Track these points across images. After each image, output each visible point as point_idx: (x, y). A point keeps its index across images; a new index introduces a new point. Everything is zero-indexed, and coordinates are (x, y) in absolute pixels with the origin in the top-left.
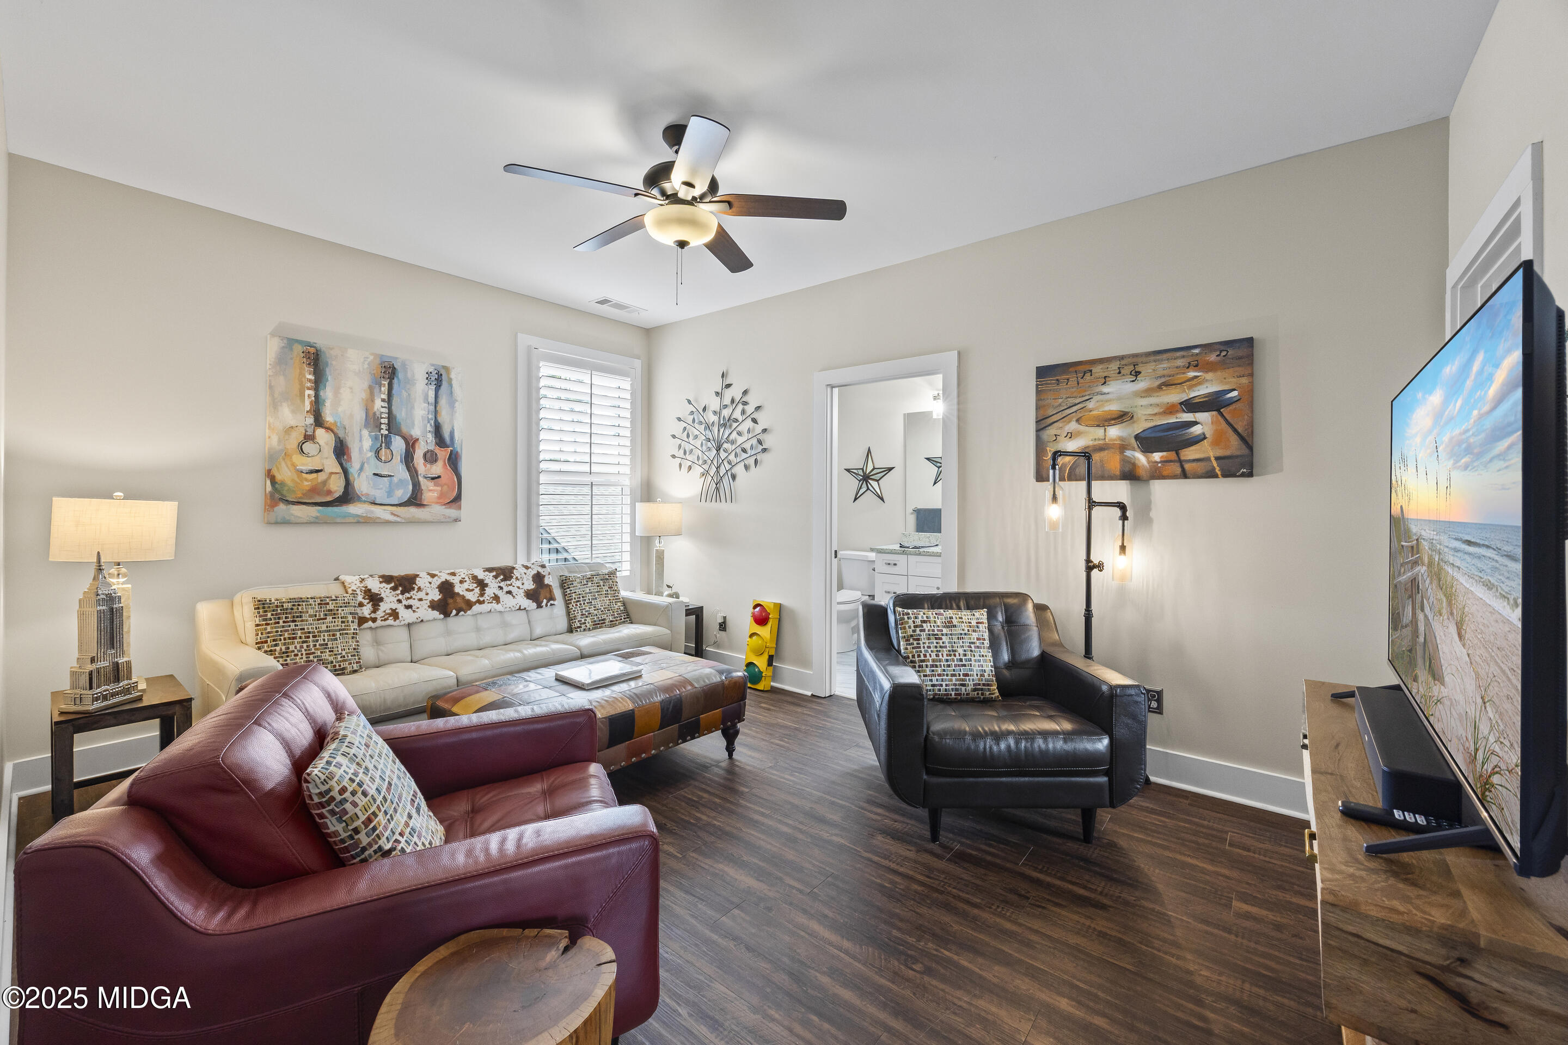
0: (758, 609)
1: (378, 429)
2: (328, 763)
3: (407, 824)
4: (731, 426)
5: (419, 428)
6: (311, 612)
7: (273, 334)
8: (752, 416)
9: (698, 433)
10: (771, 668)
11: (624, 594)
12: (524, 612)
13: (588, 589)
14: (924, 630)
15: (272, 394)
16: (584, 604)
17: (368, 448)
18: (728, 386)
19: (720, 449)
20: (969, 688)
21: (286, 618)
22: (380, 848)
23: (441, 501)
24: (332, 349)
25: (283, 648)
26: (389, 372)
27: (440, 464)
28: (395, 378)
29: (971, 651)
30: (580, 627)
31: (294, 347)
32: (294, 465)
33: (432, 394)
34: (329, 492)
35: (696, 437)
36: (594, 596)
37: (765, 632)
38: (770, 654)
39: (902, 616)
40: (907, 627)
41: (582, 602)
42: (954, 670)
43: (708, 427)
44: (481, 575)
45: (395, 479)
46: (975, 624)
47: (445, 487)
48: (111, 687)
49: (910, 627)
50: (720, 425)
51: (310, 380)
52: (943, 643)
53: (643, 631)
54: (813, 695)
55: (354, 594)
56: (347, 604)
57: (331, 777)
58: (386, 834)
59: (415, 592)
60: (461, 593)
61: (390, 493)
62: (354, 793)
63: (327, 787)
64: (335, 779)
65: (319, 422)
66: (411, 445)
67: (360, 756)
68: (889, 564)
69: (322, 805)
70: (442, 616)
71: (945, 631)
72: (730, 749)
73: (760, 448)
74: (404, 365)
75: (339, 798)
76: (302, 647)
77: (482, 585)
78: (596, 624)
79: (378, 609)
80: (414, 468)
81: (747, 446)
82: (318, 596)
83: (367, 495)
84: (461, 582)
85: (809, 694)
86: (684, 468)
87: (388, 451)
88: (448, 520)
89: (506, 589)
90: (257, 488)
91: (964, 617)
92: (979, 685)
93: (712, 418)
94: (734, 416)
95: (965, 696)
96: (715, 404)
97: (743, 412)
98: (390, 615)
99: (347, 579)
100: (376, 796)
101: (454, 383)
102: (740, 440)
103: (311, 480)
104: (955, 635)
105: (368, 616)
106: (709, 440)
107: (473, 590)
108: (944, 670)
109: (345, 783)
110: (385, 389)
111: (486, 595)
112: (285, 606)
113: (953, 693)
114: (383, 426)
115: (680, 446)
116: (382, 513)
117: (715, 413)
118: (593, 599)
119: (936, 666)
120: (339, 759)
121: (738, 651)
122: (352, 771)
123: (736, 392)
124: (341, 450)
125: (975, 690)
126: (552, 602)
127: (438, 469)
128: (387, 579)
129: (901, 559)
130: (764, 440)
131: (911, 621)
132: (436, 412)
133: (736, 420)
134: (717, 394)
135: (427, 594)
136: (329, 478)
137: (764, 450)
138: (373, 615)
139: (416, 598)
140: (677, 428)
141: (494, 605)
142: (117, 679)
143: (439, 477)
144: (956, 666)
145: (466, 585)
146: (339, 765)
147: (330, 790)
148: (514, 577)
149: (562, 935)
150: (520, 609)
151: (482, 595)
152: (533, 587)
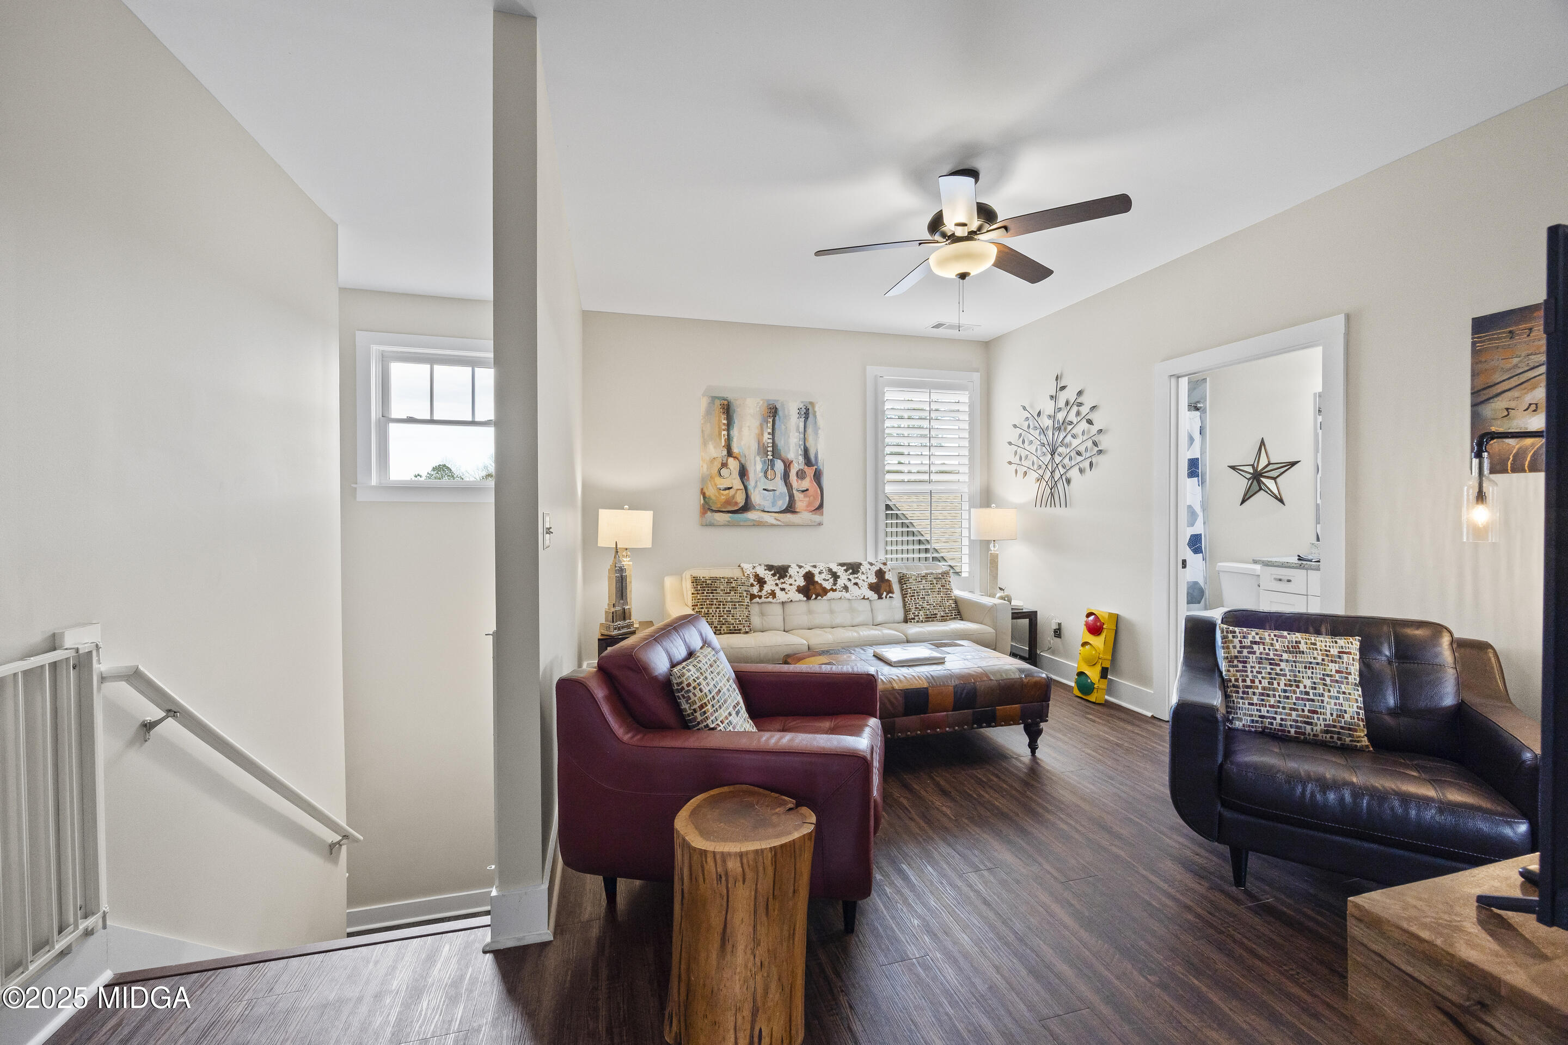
0: (1092, 618)
1: (765, 456)
2: (684, 668)
3: (727, 718)
4: (1065, 429)
5: (793, 453)
6: (722, 587)
7: (703, 395)
8: (1087, 417)
9: (1032, 438)
10: (1105, 681)
11: (957, 593)
12: (867, 602)
13: (922, 586)
14: (1254, 653)
15: (703, 437)
16: (918, 598)
17: (760, 470)
18: (1063, 388)
19: (1054, 454)
20: (1318, 728)
21: (708, 590)
22: (707, 726)
23: (808, 509)
24: (736, 400)
25: (706, 610)
26: (773, 412)
27: (808, 479)
28: (777, 416)
29: (1325, 685)
30: (914, 619)
31: (715, 402)
32: (716, 485)
33: (802, 425)
34: (736, 503)
35: (1031, 442)
36: (927, 592)
37: (1098, 642)
38: (1104, 666)
39: (1225, 633)
40: (1231, 647)
41: (916, 597)
42: (1295, 704)
43: (1043, 431)
44: (835, 568)
45: (777, 493)
46: (1336, 653)
47: (812, 498)
48: (621, 623)
49: (1234, 647)
50: (1054, 429)
51: (724, 424)
52: (1281, 670)
53: (967, 627)
54: (1153, 717)
55: (748, 577)
56: (743, 584)
57: (683, 675)
58: (712, 718)
59: (787, 578)
60: (820, 582)
61: (774, 504)
62: (695, 688)
63: (681, 680)
64: (685, 677)
65: (730, 453)
66: (787, 465)
67: (704, 669)
68: (1280, 580)
69: (679, 691)
70: (805, 599)
71: (1285, 656)
72: (1033, 746)
73: (1096, 449)
74: (783, 405)
75: (686, 689)
76: (716, 611)
77: (835, 576)
78: (928, 618)
79: (763, 589)
80: (790, 484)
81: (1082, 449)
82: (726, 576)
83: (760, 505)
84: (820, 573)
85: (1149, 714)
86: (1020, 474)
87: (772, 472)
88: (813, 524)
89: (853, 581)
90: (695, 502)
91: (1318, 643)
92: (1335, 726)
93: (1047, 422)
94: (1069, 419)
95: (1311, 737)
96: (1049, 408)
97: (1078, 413)
98: (771, 594)
99: (744, 566)
100: (708, 694)
101: (818, 414)
102: (1075, 442)
103: (726, 495)
104: (1301, 662)
105: (757, 594)
106: (1043, 445)
107: (828, 580)
108: (1279, 702)
109: (691, 681)
110: (770, 425)
111: (838, 585)
112: (708, 582)
113: (1293, 731)
114: (769, 453)
115: (1016, 453)
116: (769, 518)
117: (1049, 416)
118: (926, 595)
119: (1268, 695)
120: (691, 667)
121: (1072, 659)
122: (696, 676)
123: (1070, 394)
124: (743, 473)
125: (1322, 731)
126: (890, 595)
127: (807, 483)
128: (770, 568)
129: (1298, 575)
130: (1100, 441)
131: (1236, 641)
132: (805, 439)
133: (1071, 423)
134: (1052, 397)
135: (795, 581)
136: (736, 493)
137: (1100, 452)
138: (760, 594)
139: (788, 583)
140: (1013, 435)
141: (844, 593)
142: (624, 619)
143: (807, 490)
144: (1297, 699)
145: (823, 576)
146: (689, 671)
147: (681, 683)
148: (861, 572)
149: (791, 802)
150: (864, 598)
151: (835, 584)
152: (876, 581)
